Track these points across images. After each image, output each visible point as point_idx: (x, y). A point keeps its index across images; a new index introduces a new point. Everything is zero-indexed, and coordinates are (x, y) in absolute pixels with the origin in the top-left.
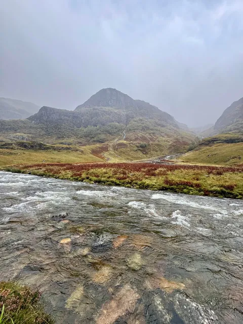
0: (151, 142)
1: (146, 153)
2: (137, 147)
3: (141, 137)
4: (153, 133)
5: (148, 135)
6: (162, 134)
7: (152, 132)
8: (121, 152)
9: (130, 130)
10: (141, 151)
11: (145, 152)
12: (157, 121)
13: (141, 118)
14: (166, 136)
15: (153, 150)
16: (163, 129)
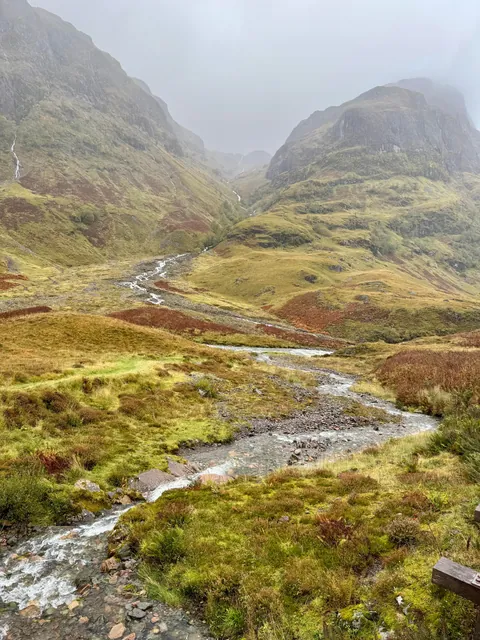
0: (110, 206)
1: (101, 243)
2: (73, 219)
3: (75, 182)
4: (111, 170)
5: (94, 173)
6: (135, 175)
7: (107, 163)
8: (32, 236)
9: (35, 145)
10: (85, 233)
11: (96, 240)
12: (120, 123)
13: (69, 103)
14: (148, 188)
15: (118, 235)
16: (138, 154)
